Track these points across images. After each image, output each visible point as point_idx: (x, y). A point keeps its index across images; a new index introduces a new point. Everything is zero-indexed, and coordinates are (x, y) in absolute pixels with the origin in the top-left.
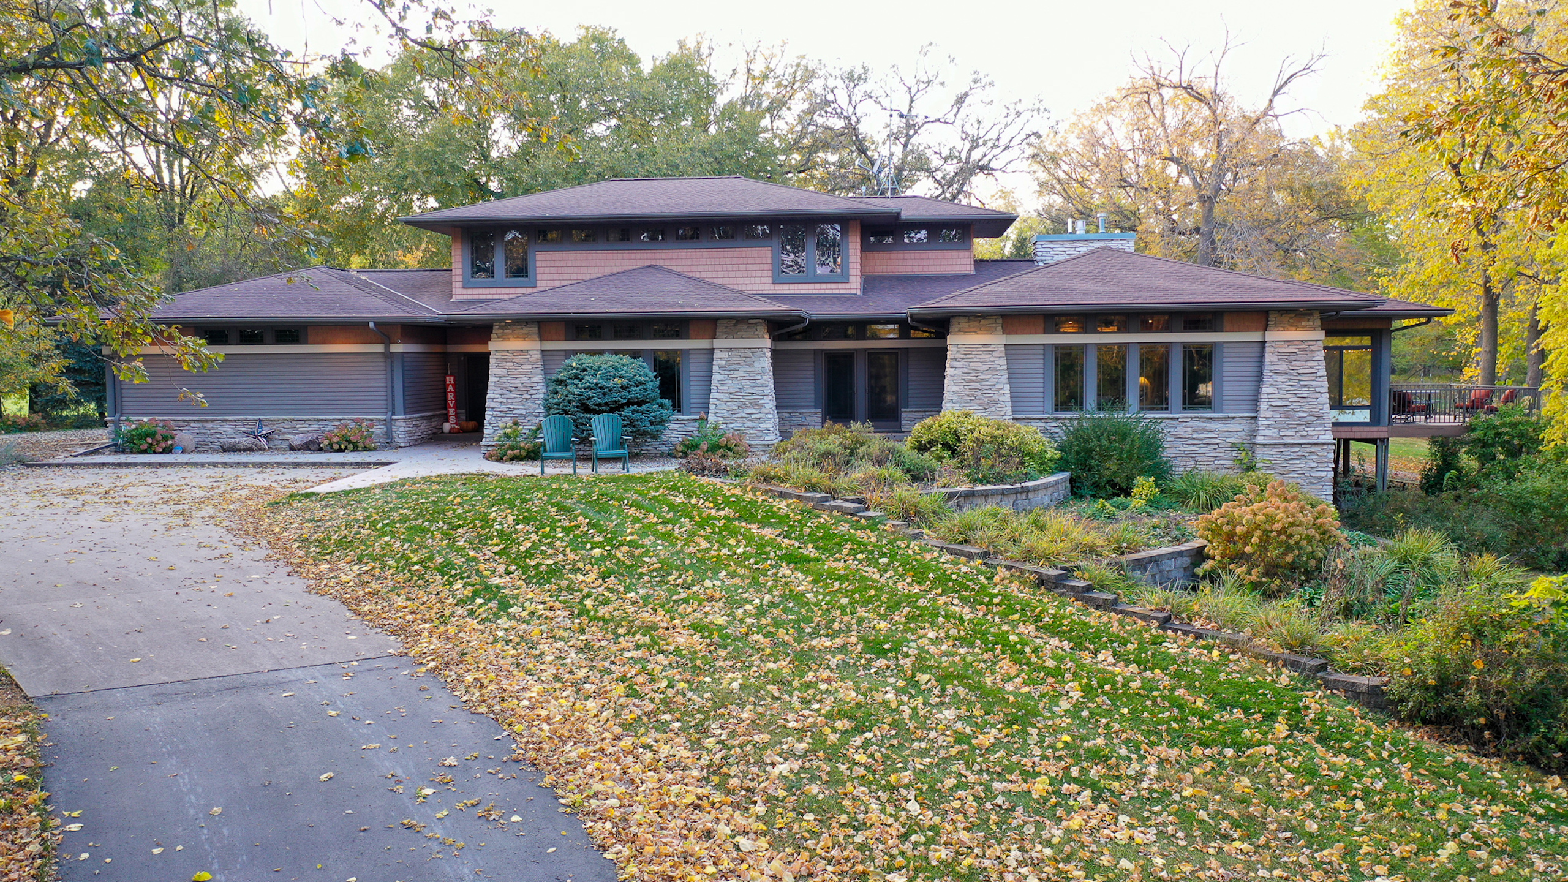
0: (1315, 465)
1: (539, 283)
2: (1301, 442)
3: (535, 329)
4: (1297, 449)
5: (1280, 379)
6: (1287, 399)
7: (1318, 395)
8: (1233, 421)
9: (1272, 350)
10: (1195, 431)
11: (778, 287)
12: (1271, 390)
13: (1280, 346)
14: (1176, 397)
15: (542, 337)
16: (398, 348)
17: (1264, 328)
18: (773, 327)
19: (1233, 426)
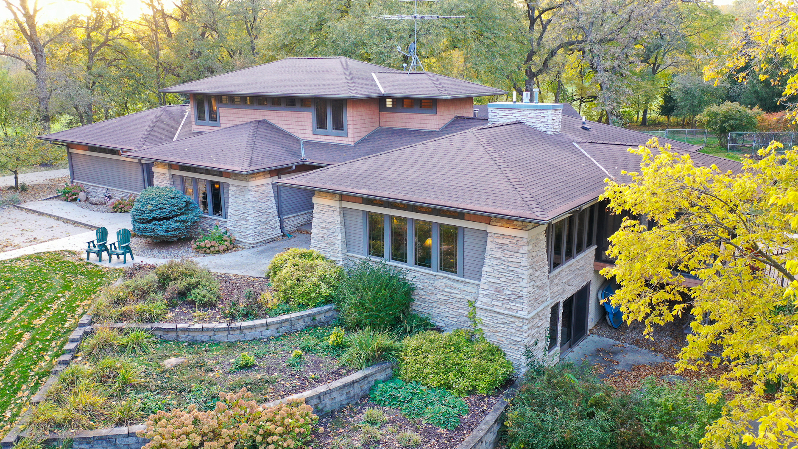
0: (513, 331)
1: (222, 125)
2: (506, 312)
4: (502, 317)
5: (496, 262)
6: (499, 278)
7: (520, 280)
8: (469, 285)
9: (492, 239)
10: (446, 286)
11: (316, 136)
12: (488, 269)
13: (497, 237)
14: (435, 259)
15: (171, 168)
16: (144, 161)
17: (488, 222)
18: (276, 171)
19: (470, 288)
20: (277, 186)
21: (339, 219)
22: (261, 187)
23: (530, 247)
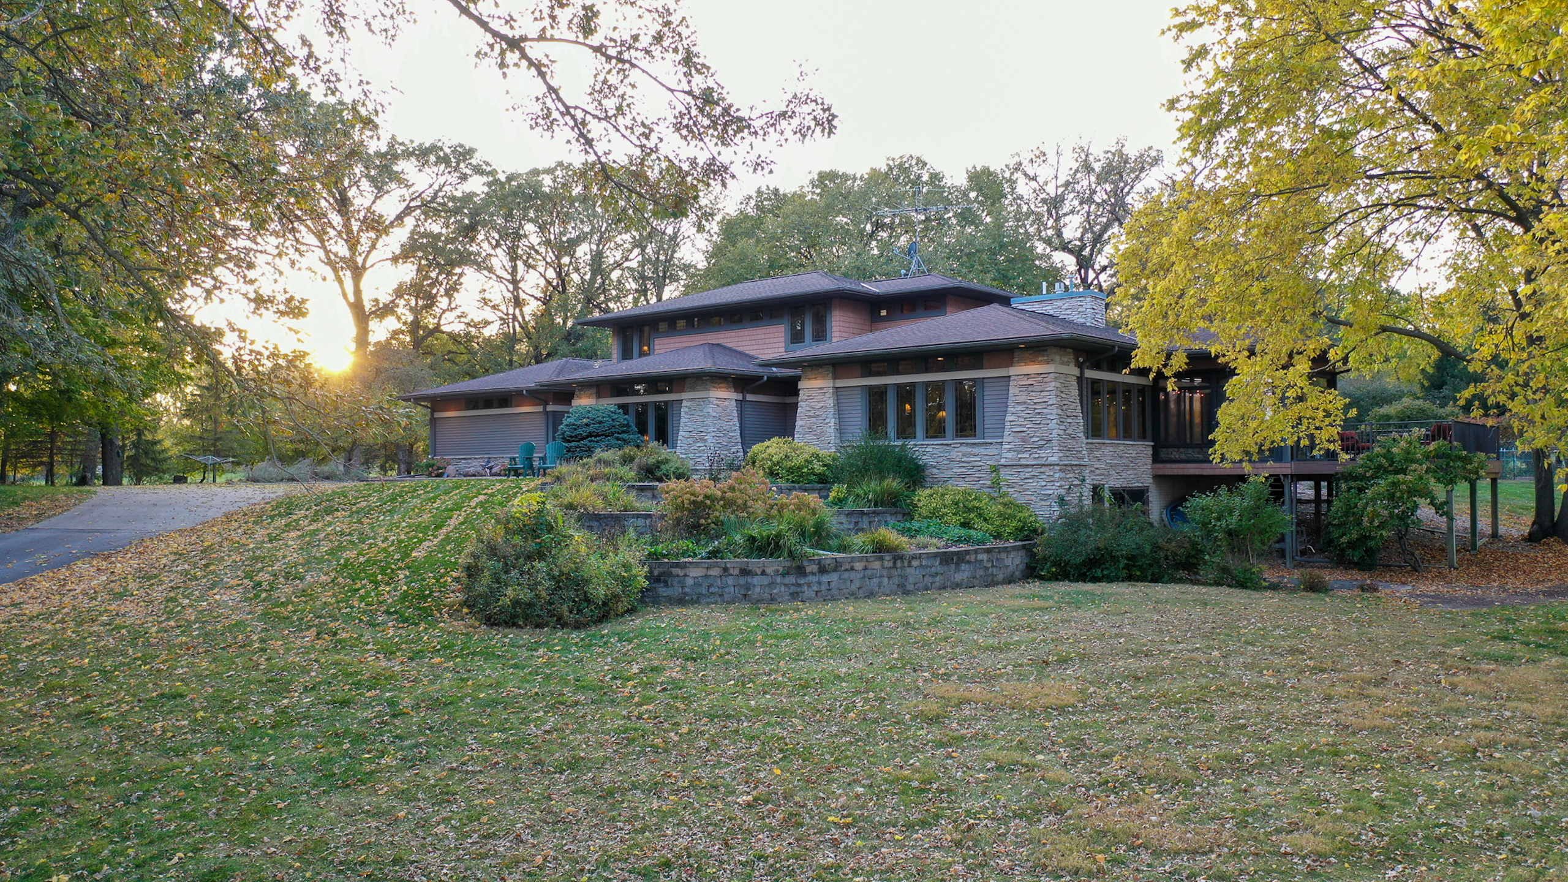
0: (1044, 483)
2: (1035, 463)
4: (1031, 470)
5: (1020, 408)
6: (1024, 426)
7: (1049, 422)
8: (991, 445)
9: (1015, 383)
12: (1011, 418)
13: (1021, 380)
14: (950, 426)
15: (599, 396)
16: (551, 408)
17: (1010, 364)
18: (742, 383)
19: (992, 450)
20: (741, 404)
21: (831, 401)
22: (724, 399)
23: (1058, 385)
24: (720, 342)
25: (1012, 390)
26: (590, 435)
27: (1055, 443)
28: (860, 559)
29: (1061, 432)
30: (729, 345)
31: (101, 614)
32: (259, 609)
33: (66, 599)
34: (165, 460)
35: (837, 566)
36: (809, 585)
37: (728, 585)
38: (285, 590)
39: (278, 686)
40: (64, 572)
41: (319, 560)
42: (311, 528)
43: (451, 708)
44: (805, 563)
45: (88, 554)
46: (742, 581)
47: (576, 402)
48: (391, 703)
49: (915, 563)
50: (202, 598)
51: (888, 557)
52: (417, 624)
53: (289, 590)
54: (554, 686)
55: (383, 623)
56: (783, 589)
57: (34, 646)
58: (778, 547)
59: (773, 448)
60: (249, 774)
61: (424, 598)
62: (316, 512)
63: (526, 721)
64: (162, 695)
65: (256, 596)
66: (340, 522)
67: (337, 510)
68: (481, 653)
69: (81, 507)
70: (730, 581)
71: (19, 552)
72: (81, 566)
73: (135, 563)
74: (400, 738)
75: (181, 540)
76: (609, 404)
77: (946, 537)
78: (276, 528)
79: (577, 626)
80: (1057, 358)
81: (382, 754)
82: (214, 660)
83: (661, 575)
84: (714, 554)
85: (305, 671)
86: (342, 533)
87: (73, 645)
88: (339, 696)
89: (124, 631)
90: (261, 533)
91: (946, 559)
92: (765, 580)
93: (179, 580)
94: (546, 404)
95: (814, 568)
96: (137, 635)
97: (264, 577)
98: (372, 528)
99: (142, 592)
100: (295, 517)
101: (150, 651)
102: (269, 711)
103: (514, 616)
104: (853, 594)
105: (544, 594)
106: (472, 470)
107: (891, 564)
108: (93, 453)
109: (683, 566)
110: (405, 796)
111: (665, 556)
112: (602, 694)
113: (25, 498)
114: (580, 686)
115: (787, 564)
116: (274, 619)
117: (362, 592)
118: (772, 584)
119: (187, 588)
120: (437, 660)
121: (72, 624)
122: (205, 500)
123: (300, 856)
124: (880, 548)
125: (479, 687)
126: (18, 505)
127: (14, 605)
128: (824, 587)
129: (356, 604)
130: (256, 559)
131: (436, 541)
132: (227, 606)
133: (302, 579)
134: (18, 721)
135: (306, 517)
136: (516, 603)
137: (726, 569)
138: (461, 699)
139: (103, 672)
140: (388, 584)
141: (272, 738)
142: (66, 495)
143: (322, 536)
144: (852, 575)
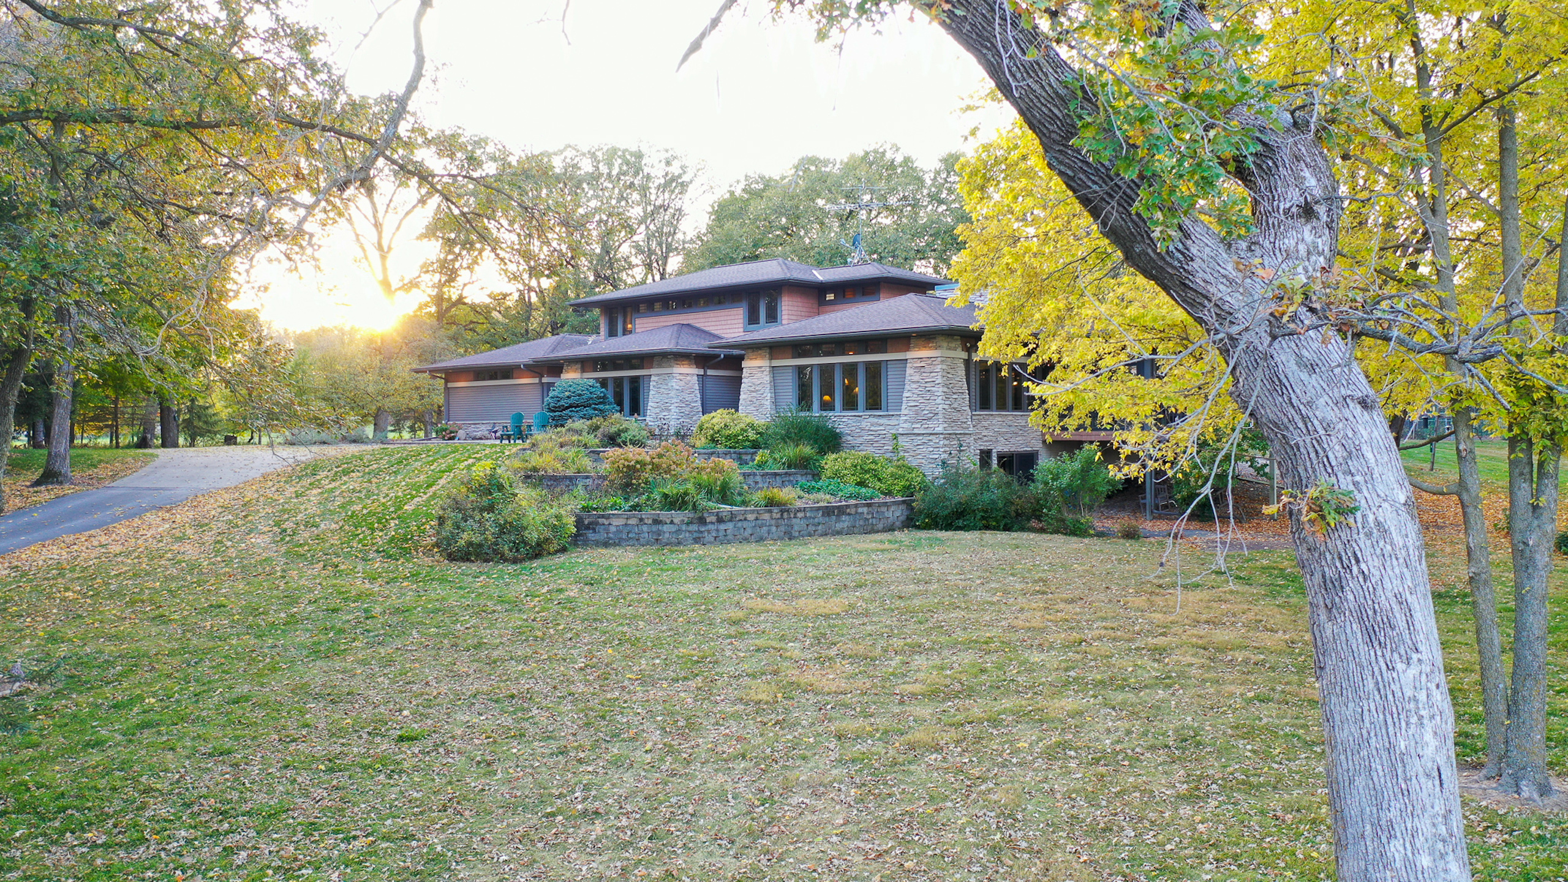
2: (925, 432)
3: (579, 366)
4: (922, 438)
5: (914, 386)
6: (917, 401)
7: (936, 397)
8: (891, 417)
9: (911, 365)
10: (871, 424)
12: (908, 395)
13: (916, 363)
14: (861, 401)
15: (583, 371)
16: (545, 380)
17: (908, 349)
18: (702, 360)
19: (893, 422)
20: (702, 378)
21: (768, 378)
22: (686, 376)
23: (944, 367)
24: (690, 322)
25: (909, 371)
26: (571, 406)
27: (940, 416)
28: (752, 512)
29: (946, 407)
30: (698, 325)
31: (166, 552)
32: (283, 549)
33: (140, 542)
34: (216, 423)
35: (732, 517)
36: (709, 532)
37: (643, 532)
38: (304, 535)
39: (291, 599)
40: (137, 521)
41: (332, 512)
42: (330, 486)
43: (407, 614)
44: (706, 515)
45: (154, 507)
46: (654, 528)
47: (564, 376)
48: (366, 611)
49: (800, 515)
50: (241, 540)
51: (775, 510)
52: (397, 560)
53: (307, 535)
54: (482, 601)
55: (373, 559)
56: (687, 534)
57: (120, 574)
58: (684, 503)
59: (719, 417)
60: (266, 651)
61: (407, 540)
62: (336, 473)
63: (454, 623)
64: (211, 606)
65: (282, 539)
66: (353, 482)
67: (353, 471)
68: (439, 579)
69: (147, 469)
70: (645, 528)
71: (100, 506)
72: (150, 517)
73: (191, 514)
74: (368, 631)
75: (226, 496)
76: (589, 378)
77: (840, 494)
78: (302, 487)
79: (515, 561)
80: (945, 344)
81: (354, 639)
82: (248, 583)
83: (590, 523)
84: (634, 508)
85: (310, 590)
86: (354, 490)
87: (148, 574)
88: (331, 607)
89: (184, 564)
90: (290, 491)
91: (828, 511)
92: (673, 528)
93: (224, 527)
94: (541, 376)
95: (714, 519)
96: (193, 567)
97: (289, 525)
98: (378, 488)
99: (196, 537)
100: (318, 477)
101: (203, 577)
102: (283, 615)
103: (468, 554)
104: (746, 539)
105: (490, 537)
106: (479, 434)
107: (779, 516)
108: (152, 417)
109: (608, 517)
110: (363, 663)
111: (595, 509)
112: (515, 606)
113: (100, 461)
114: (501, 600)
115: (691, 515)
116: (293, 556)
117: (361, 536)
118: (679, 531)
119: (230, 534)
120: (405, 584)
121: (146, 560)
122: (247, 462)
123: (292, 691)
124: (771, 503)
125: (429, 601)
126: (96, 467)
127: (102, 546)
128: (721, 533)
129: (355, 545)
130: (284, 511)
131: (425, 497)
132: (260, 547)
133: (317, 527)
134: (115, 621)
135: (327, 477)
136: (470, 544)
137: (641, 520)
138: (415, 608)
139: (170, 591)
140: (381, 530)
141: (283, 631)
142: (134, 459)
143: (337, 493)
144: (745, 524)
